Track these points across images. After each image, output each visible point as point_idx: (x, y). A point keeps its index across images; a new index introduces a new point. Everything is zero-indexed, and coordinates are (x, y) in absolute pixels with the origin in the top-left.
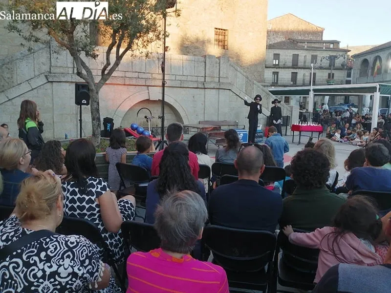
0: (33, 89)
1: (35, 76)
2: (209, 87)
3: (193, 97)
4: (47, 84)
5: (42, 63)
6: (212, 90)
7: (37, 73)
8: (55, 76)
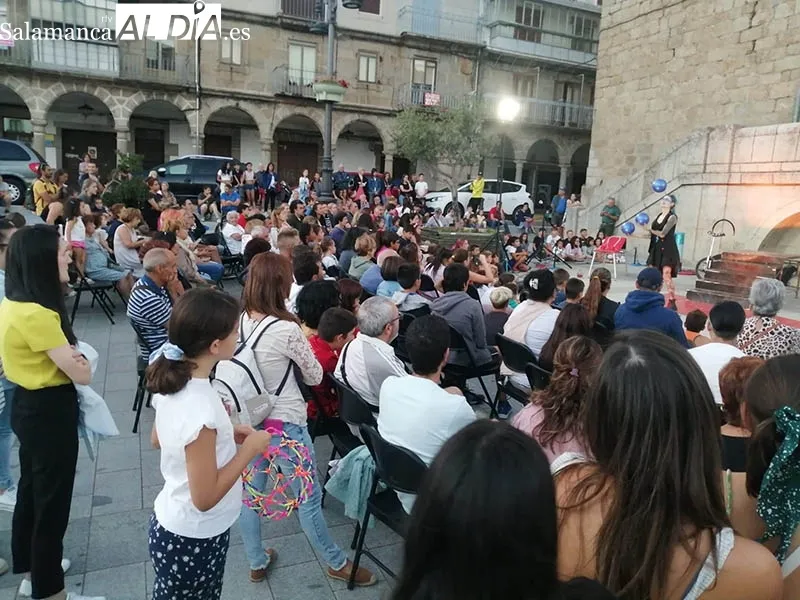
1: (673, 179)
4: (681, 188)
7: (675, 175)
8: (687, 178)
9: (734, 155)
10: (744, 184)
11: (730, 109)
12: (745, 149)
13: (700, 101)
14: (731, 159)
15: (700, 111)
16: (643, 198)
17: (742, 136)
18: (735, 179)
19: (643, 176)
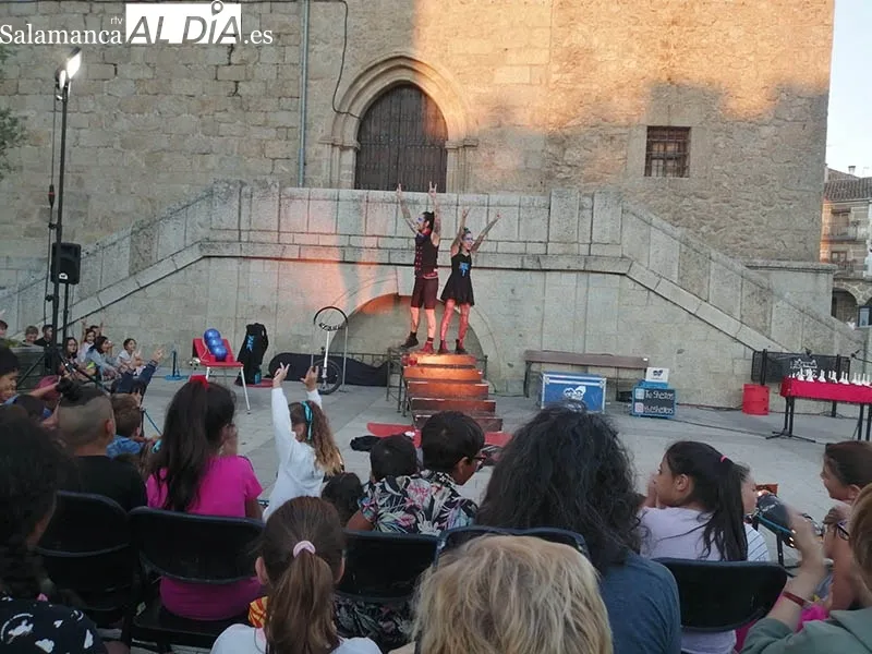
0: (177, 271)
1: (186, 247)
2: (553, 268)
3: (513, 291)
4: (203, 261)
5: (199, 224)
6: (565, 275)
7: (189, 242)
8: (212, 247)
9: (282, 220)
10: (305, 260)
11: (212, 161)
12: (297, 214)
13: (165, 144)
14: (279, 227)
15: (166, 159)
16: (133, 274)
17: (292, 198)
18: (292, 253)
19: (127, 240)
